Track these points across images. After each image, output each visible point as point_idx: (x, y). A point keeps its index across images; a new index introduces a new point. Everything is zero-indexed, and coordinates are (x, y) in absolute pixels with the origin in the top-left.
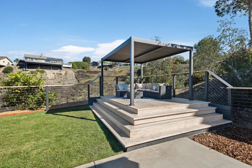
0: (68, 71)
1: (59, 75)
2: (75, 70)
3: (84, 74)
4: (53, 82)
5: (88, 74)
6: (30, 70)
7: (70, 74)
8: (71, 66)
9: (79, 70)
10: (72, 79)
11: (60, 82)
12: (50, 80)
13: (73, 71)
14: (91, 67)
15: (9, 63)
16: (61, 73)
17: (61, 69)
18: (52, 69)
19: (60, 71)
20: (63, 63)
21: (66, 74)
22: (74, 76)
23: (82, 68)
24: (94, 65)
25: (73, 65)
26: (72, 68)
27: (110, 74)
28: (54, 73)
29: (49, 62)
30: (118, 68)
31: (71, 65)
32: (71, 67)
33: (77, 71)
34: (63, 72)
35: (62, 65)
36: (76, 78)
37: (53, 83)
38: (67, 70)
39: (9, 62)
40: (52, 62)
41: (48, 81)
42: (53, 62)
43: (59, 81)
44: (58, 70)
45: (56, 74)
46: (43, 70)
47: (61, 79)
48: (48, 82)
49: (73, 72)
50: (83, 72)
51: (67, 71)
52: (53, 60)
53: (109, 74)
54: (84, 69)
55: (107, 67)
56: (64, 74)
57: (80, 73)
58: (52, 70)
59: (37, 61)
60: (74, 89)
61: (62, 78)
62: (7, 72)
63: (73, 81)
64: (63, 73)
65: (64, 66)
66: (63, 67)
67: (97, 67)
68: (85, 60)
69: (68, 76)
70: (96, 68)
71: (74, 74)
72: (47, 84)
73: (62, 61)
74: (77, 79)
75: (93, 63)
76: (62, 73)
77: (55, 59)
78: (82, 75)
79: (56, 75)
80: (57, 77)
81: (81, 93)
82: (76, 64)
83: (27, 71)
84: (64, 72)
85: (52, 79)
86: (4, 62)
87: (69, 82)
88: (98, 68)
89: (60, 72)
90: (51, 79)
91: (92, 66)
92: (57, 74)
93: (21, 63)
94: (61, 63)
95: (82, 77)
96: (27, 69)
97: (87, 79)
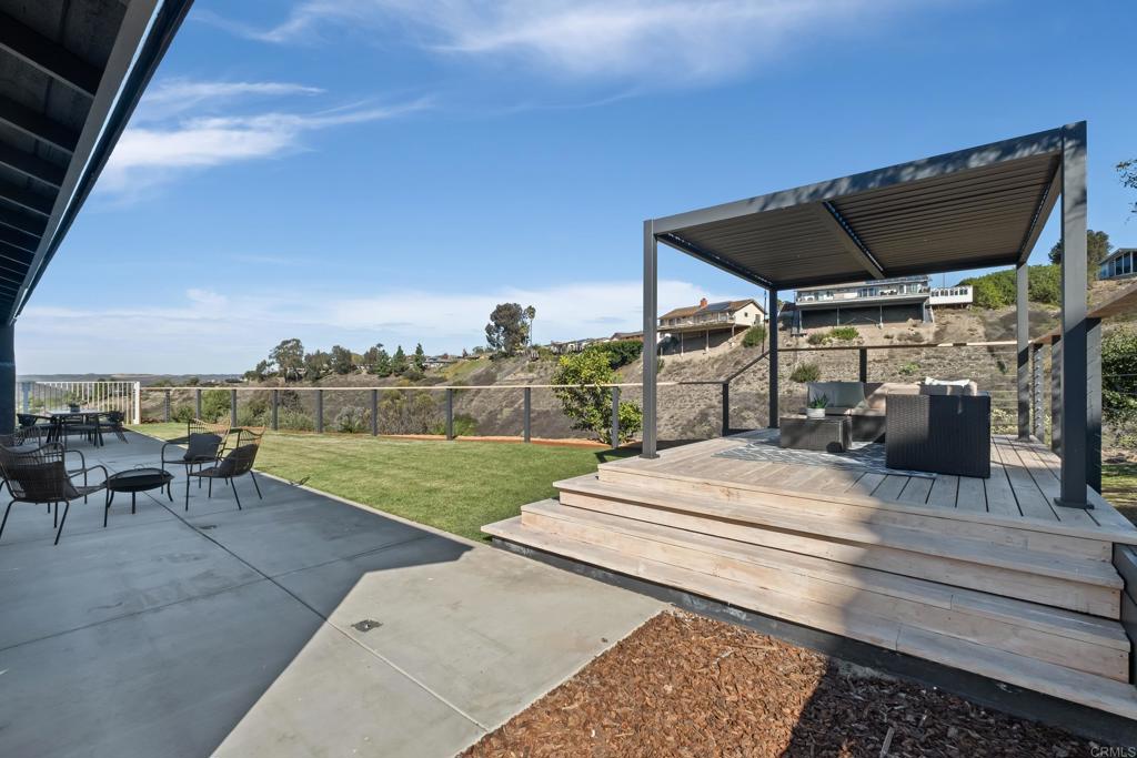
0: (953, 321)
1: (910, 341)
2: (987, 313)
4: (880, 372)
6: (812, 331)
7: (962, 335)
8: (968, 298)
9: (1012, 310)
10: (969, 358)
11: (907, 372)
13: (981, 317)
14: (1101, 284)
15: (758, 316)
16: (917, 333)
17: (920, 316)
18: (885, 321)
19: (915, 326)
20: (928, 290)
21: (939, 333)
23: (1035, 299)
24: (1126, 267)
25: (981, 290)
26: (975, 303)
28: (890, 334)
29: (871, 295)
31: (970, 290)
32: (971, 300)
33: (1001, 316)
34: (927, 331)
35: (925, 299)
36: (990, 350)
37: (882, 375)
38: (949, 317)
39: (760, 313)
40: (882, 294)
42: (886, 292)
43: (906, 367)
44: (906, 320)
45: (895, 337)
46: (849, 327)
47: (914, 358)
49: (975, 326)
51: (948, 323)
52: (886, 287)
54: (1046, 302)
56: (930, 337)
57: (1014, 326)
58: (882, 324)
59: (831, 298)
61: (918, 354)
62: (751, 345)
63: (972, 367)
64: (929, 332)
65: (933, 301)
66: (928, 307)
71: (981, 330)
74: (992, 354)
75: (1117, 260)
76: (922, 330)
80: (898, 352)
81: (1005, 426)
82: (996, 284)
83: (802, 335)
84: (934, 327)
85: (879, 359)
86: (746, 315)
87: (949, 370)
89: (916, 330)
90: (874, 360)
91: (1111, 277)
92: (900, 340)
93: (786, 313)
94: (920, 291)
96: (802, 331)
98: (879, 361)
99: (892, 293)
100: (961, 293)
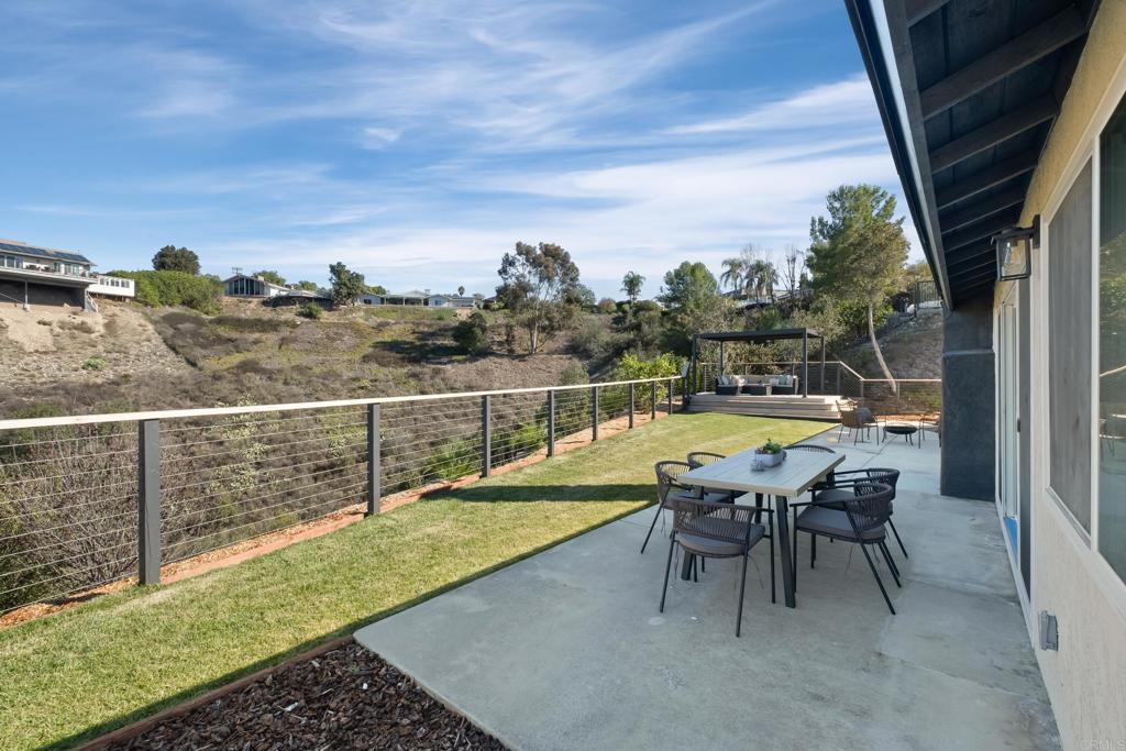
0: (118, 313)
1: (76, 332)
2: (148, 310)
3: (203, 330)
4: (55, 366)
5: (224, 331)
7: (134, 329)
8: (130, 291)
9: (168, 310)
10: (154, 354)
11: (92, 367)
12: (35, 358)
13: (143, 313)
14: (226, 300)
16: (83, 323)
17: (80, 303)
18: (29, 302)
19: (75, 314)
21: (110, 326)
22: (157, 340)
23: (183, 303)
24: (242, 289)
25: (141, 288)
26: (136, 298)
27: (336, 334)
28: (47, 319)
29: (11, 265)
30: (362, 314)
31: (132, 284)
32: (132, 294)
33: (162, 315)
34: (95, 318)
35: (87, 285)
36: (173, 348)
37: (59, 369)
38: (113, 308)
40: (32, 268)
41: (27, 359)
42: (38, 266)
43: (88, 361)
44: (62, 305)
45: (54, 324)
47: (90, 351)
48: (26, 364)
49: (143, 322)
50: (198, 321)
51: (114, 315)
52: (38, 260)
53: (331, 335)
54: (193, 307)
55: (314, 306)
56: (100, 329)
57: (180, 326)
58: (28, 306)
60: (186, 397)
61: (94, 346)
63: (164, 364)
64: (96, 323)
65: (94, 288)
66: (88, 294)
67: (255, 301)
68: (168, 260)
69: (125, 338)
70: (252, 306)
71: (150, 327)
72: (28, 374)
73: (87, 267)
74: (177, 353)
75: (236, 282)
76: (87, 320)
77: (44, 252)
78: (194, 334)
79: (58, 330)
80: (66, 341)
82: (151, 283)
84: (100, 319)
85: (43, 350)
88: (265, 303)
89: (79, 318)
90: (37, 351)
91: (232, 295)
92: (62, 328)
94: (83, 275)
95: (204, 347)
97: (228, 353)
98: (45, 353)
99: (47, 270)
100: (123, 286)
